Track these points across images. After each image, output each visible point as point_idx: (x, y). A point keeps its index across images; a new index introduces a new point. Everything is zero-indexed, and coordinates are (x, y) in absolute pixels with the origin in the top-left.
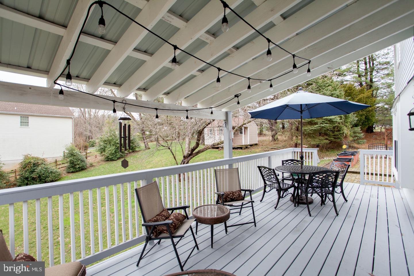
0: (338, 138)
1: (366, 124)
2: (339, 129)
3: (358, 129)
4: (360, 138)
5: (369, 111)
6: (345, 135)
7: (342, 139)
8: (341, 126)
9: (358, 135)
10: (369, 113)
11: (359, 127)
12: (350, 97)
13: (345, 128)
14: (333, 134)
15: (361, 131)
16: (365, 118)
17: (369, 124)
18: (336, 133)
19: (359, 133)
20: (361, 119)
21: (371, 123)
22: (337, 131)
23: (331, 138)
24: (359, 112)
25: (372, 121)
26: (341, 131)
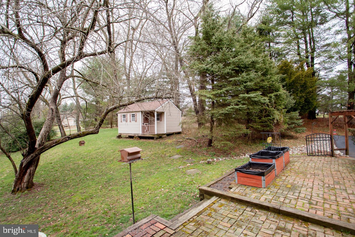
0: (268, 126)
1: (306, 108)
2: (267, 113)
3: (296, 114)
4: (299, 126)
5: (310, 93)
6: (275, 121)
7: (273, 127)
8: (271, 109)
9: (296, 122)
10: (309, 95)
11: (297, 112)
12: (286, 75)
13: (276, 112)
14: (261, 120)
15: (300, 117)
16: (304, 101)
17: (309, 108)
18: (263, 119)
19: (297, 119)
20: (300, 102)
21: (312, 107)
22: (265, 117)
23: (258, 126)
24: (297, 94)
25: (313, 105)
26: (270, 117)
